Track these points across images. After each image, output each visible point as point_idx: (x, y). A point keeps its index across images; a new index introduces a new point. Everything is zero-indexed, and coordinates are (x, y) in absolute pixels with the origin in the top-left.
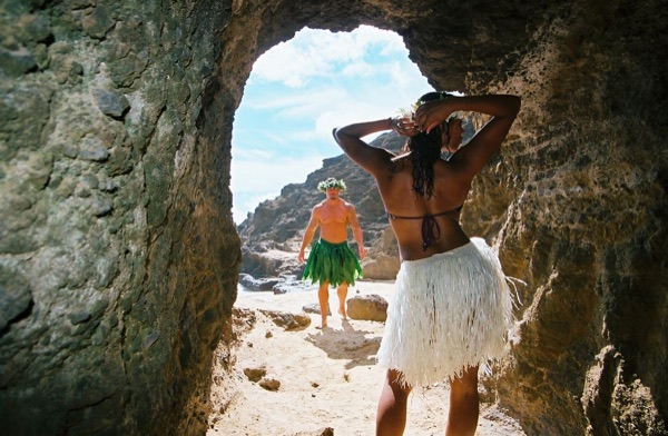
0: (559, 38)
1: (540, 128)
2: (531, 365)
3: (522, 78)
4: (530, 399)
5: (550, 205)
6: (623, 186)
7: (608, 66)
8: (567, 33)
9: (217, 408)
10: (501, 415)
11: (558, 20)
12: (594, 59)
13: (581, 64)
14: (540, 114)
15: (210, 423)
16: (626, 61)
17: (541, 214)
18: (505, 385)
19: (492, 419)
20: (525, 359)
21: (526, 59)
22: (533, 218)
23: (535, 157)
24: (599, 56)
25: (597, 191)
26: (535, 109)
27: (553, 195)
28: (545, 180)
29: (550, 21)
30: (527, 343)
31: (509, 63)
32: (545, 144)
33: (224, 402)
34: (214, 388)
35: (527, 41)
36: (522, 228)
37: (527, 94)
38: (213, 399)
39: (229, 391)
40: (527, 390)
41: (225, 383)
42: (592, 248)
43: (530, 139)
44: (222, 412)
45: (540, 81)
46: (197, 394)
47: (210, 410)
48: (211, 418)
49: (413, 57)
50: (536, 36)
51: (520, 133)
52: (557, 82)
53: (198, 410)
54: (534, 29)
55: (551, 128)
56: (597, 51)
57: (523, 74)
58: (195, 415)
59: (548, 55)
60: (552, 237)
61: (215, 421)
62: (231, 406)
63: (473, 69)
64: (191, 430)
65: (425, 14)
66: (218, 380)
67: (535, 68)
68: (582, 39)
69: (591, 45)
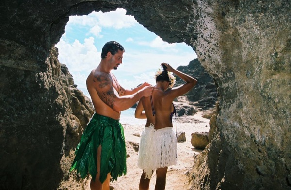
0: (208, 14)
3: (202, 39)
5: (227, 129)
7: (247, 36)
8: (211, 10)
12: (236, 29)
13: (231, 32)
16: (257, 33)
17: (224, 133)
21: (198, 27)
23: (225, 92)
24: (238, 27)
27: (228, 123)
28: (227, 110)
29: (195, 2)
32: (227, 85)
36: (218, 137)
37: (211, 50)
42: (243, 171)
45: (214, 42)
50: (195, 11)
54: (190, 8)
55: (228, 75)
56: (236, 24)
57: (202, 36)
59: (208, 25)
67: (206, 34)
68: (223, 14)
69: (231, 19)
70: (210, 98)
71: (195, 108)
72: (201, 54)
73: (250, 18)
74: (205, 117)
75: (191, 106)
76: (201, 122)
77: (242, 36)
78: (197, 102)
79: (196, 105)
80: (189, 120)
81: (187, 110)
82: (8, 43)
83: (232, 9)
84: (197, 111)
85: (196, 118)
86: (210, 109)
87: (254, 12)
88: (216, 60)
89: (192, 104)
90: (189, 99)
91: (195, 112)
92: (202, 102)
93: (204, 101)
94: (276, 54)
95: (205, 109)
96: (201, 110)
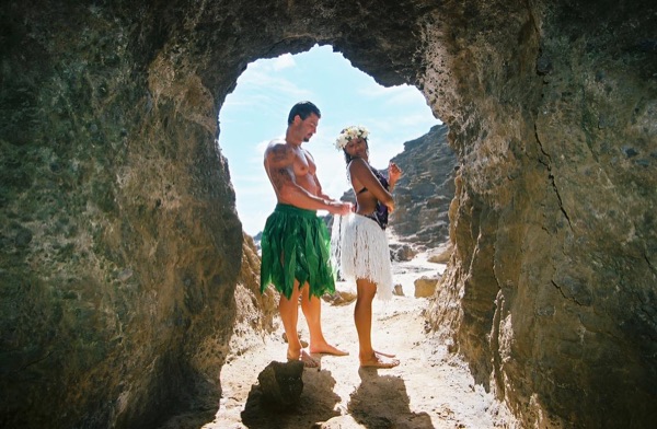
0: (439, 38)
1: (461, 108)
2: (473, 315)
3: (432, 70)
4: (475, 346)
5: (476, 175)
6: (501, 154)
8: (441, 34)
9: (235, 351)
10: (459, 362)
11: (429, 25)
12: (469, 50)
13: (463, 55)
14: (456, 97)
15: (227, 359)
16: (489, 49)
17: (472, 184)
18: (462, 336)
19: (453, 365)
20: (469, 311)
21: (428, 56)
22: (469, 188)
23: (466, 134)
24: (471, 47)
25: (496, 160)
26: (453, 93)
27: (475, 167)
28: (472, 153)
29: (424, 26)
30: (468, 297)
31: (419, 60)
32: (467, 123)
33: (242, 348)
34: (234, 337)
35: (420, 42)
36: (466, 197)
37: (444, 82)
38: (231, 344)
39: (250, 342)
40: (472, 337)
41: (247, 336)
42: (500, 210)
43: (459, 118)
44: (239, 354)
45: (446, 71)
46: (214, 337)
47: (228, 351)
48: (228, 357)
49: (354, 65)
50: (423, 37)
51: (452, 114)
52: (456, 69)
53: (217, 349)
54: (418, 34)
55: (467, 108)
56: (468, 44)
57: (432, 67)
58: (212, 351)
59: (439, 51)
60: (482, 203)
61: (231, 359)
62: (249, 352)
63: (397, 68)
64: (208, 361)
65: (340, 35)
66: (240, 333)
67: (437, 62)
68: (454, 36)
69: (462, 40)
70: (439, 224)
71: (411, 246)
72: (431, 92)
73: (480, 36)
74: (432, 260)
75: (403, 244)
76: (426, 270)
77: (476, 56)
78: (414, 236)
79: (412, 241)
80: (403, 270)
81: (396, 251)
82: (205, 90)
83: (462, 30)
84: (417, 252)
85: (417, 265)
86: (441, 245)
87: (482, 30)
88: (451, 94)
89: (405, 241)
90: (398, 231)
91: (413, 254)
92: (424, 233)
93: (428, 231)
94: (506, 63)
95: (431, 246)
96: (425, 249)
